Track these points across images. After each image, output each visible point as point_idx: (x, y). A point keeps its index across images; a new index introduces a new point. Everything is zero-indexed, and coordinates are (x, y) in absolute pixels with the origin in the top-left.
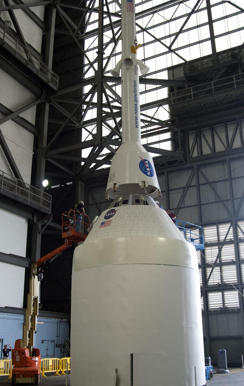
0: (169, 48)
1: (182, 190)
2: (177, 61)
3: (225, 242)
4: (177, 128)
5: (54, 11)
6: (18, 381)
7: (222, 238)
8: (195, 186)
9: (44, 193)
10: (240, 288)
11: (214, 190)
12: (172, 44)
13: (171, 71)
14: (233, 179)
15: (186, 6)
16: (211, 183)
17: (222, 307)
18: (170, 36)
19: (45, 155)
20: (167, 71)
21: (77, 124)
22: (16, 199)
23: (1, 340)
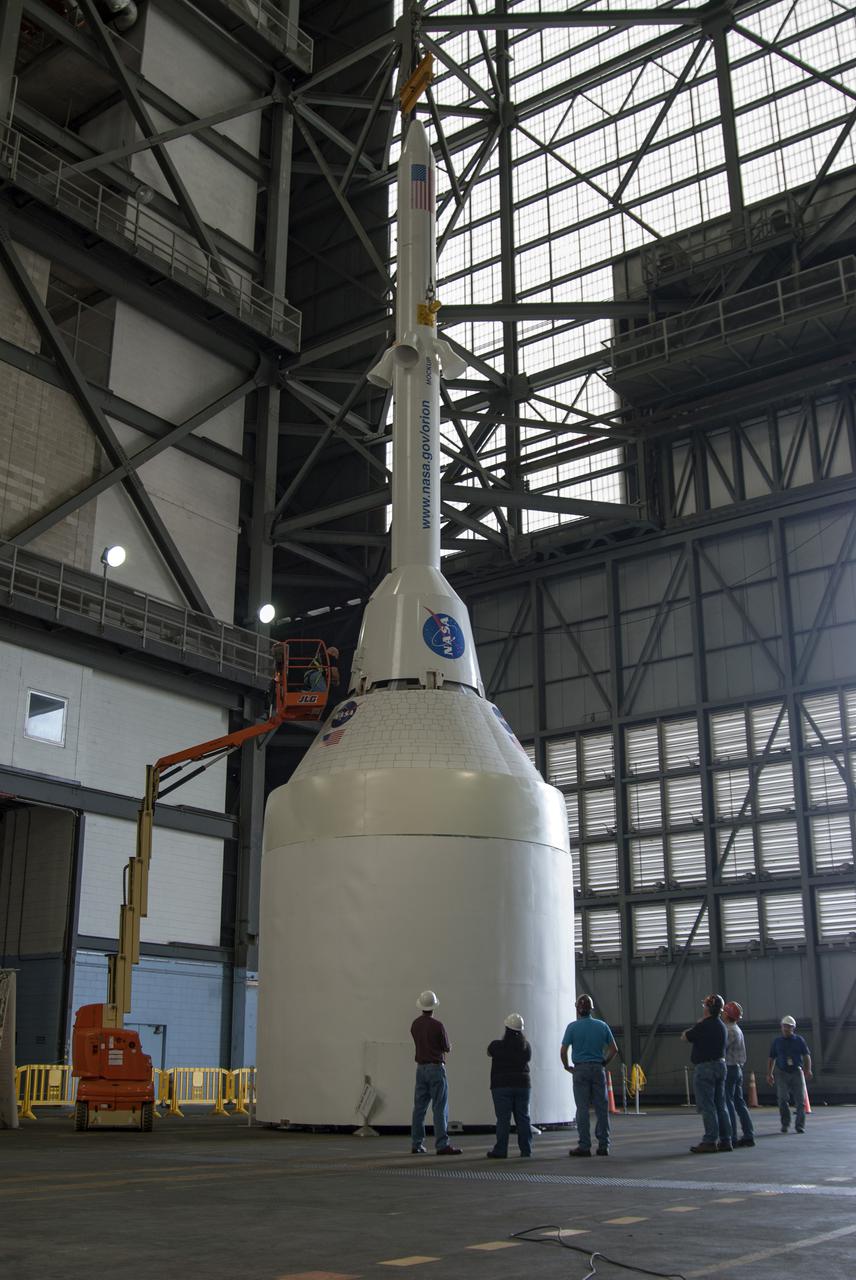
0: (615, 199)
1: (653, 612)
2: (637, 239)
3: (771, 758)
4: (634, 435)
5: (290, 118)
6: (96, 1119)
7: (760, 745)
8: (686, 599)
9: (267, 641)
10: (806, 887)
11: (741, 609)
12: (623, 184)
13: (622, 268)
14: (794, 575)
15: (664, 69)
16: (732, 589)
17: (758, 939)
18: (618, 163)
19: (272, 533)
20: (610, 268)
21: (370, 435)
22: (185, 662)
23: (161, 1029)
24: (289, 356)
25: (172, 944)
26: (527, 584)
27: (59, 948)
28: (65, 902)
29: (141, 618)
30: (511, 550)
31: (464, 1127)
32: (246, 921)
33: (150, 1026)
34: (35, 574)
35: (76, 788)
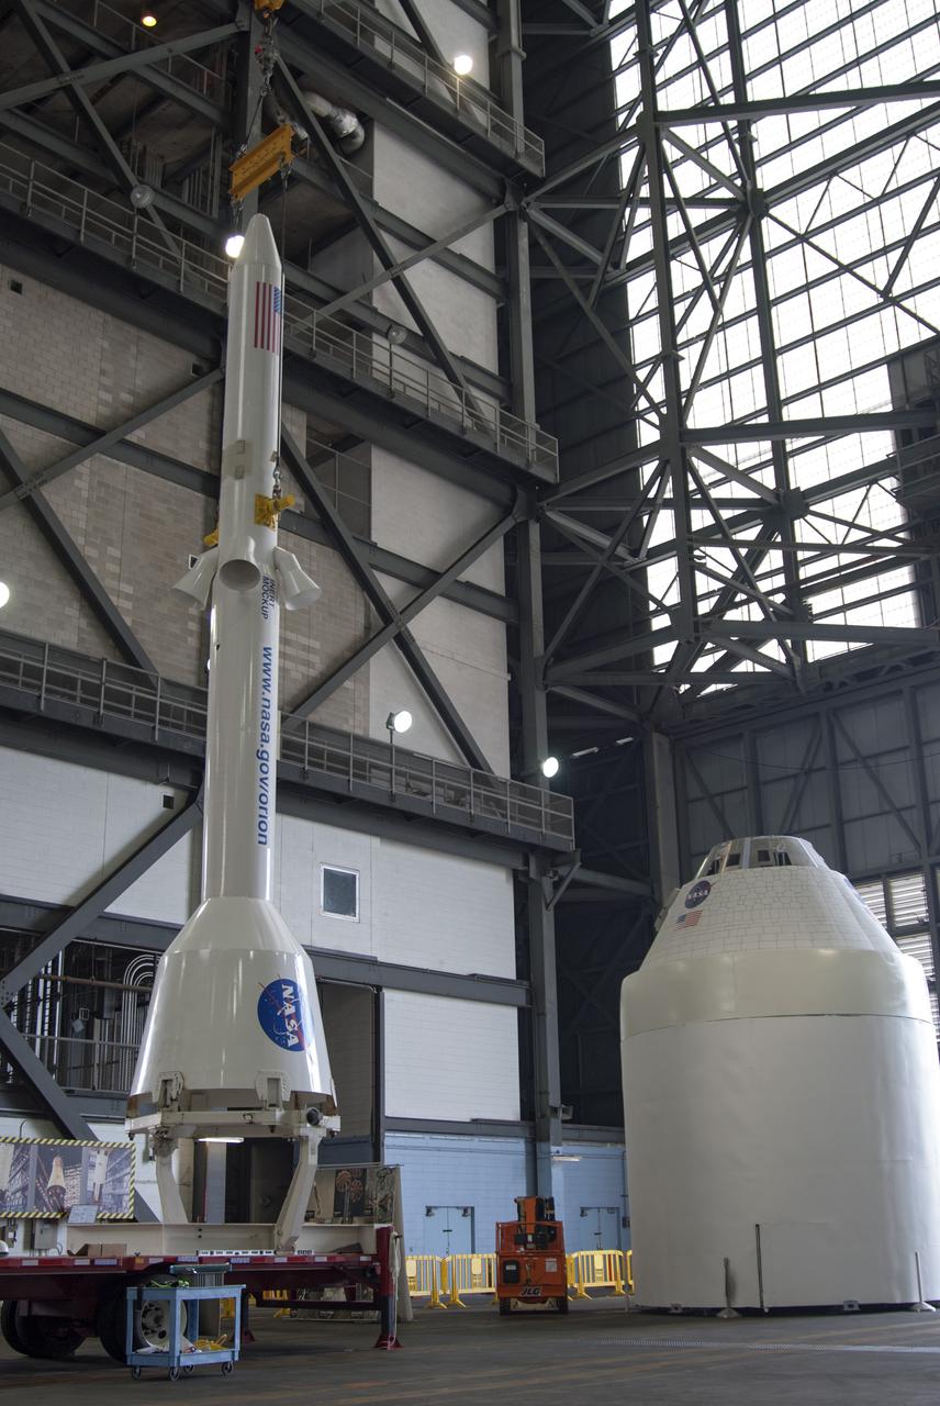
0: (885, 293)
2: (913, 335)
4: (927, 552)
5: (523, 228)
9: (551, 795)
12: (893, 277)
13: (898, 366)
15: (929, 144)
18: (885, 250)
19: (544, 679)
20: (884, 368)
21: (631, 560)
22: (474, 826)
23: (469, 1211)
24: (546, 488)
25: (475, 1121)
26: (817, 715)
27: (367, 1132)
28: (370, 1082)
29: (430, 782)
30: (798, 683)
31: (860, 1306)
32: (547, 1093)
33: (458, 1208)
34: (321, 746)
35: (372, 962)
